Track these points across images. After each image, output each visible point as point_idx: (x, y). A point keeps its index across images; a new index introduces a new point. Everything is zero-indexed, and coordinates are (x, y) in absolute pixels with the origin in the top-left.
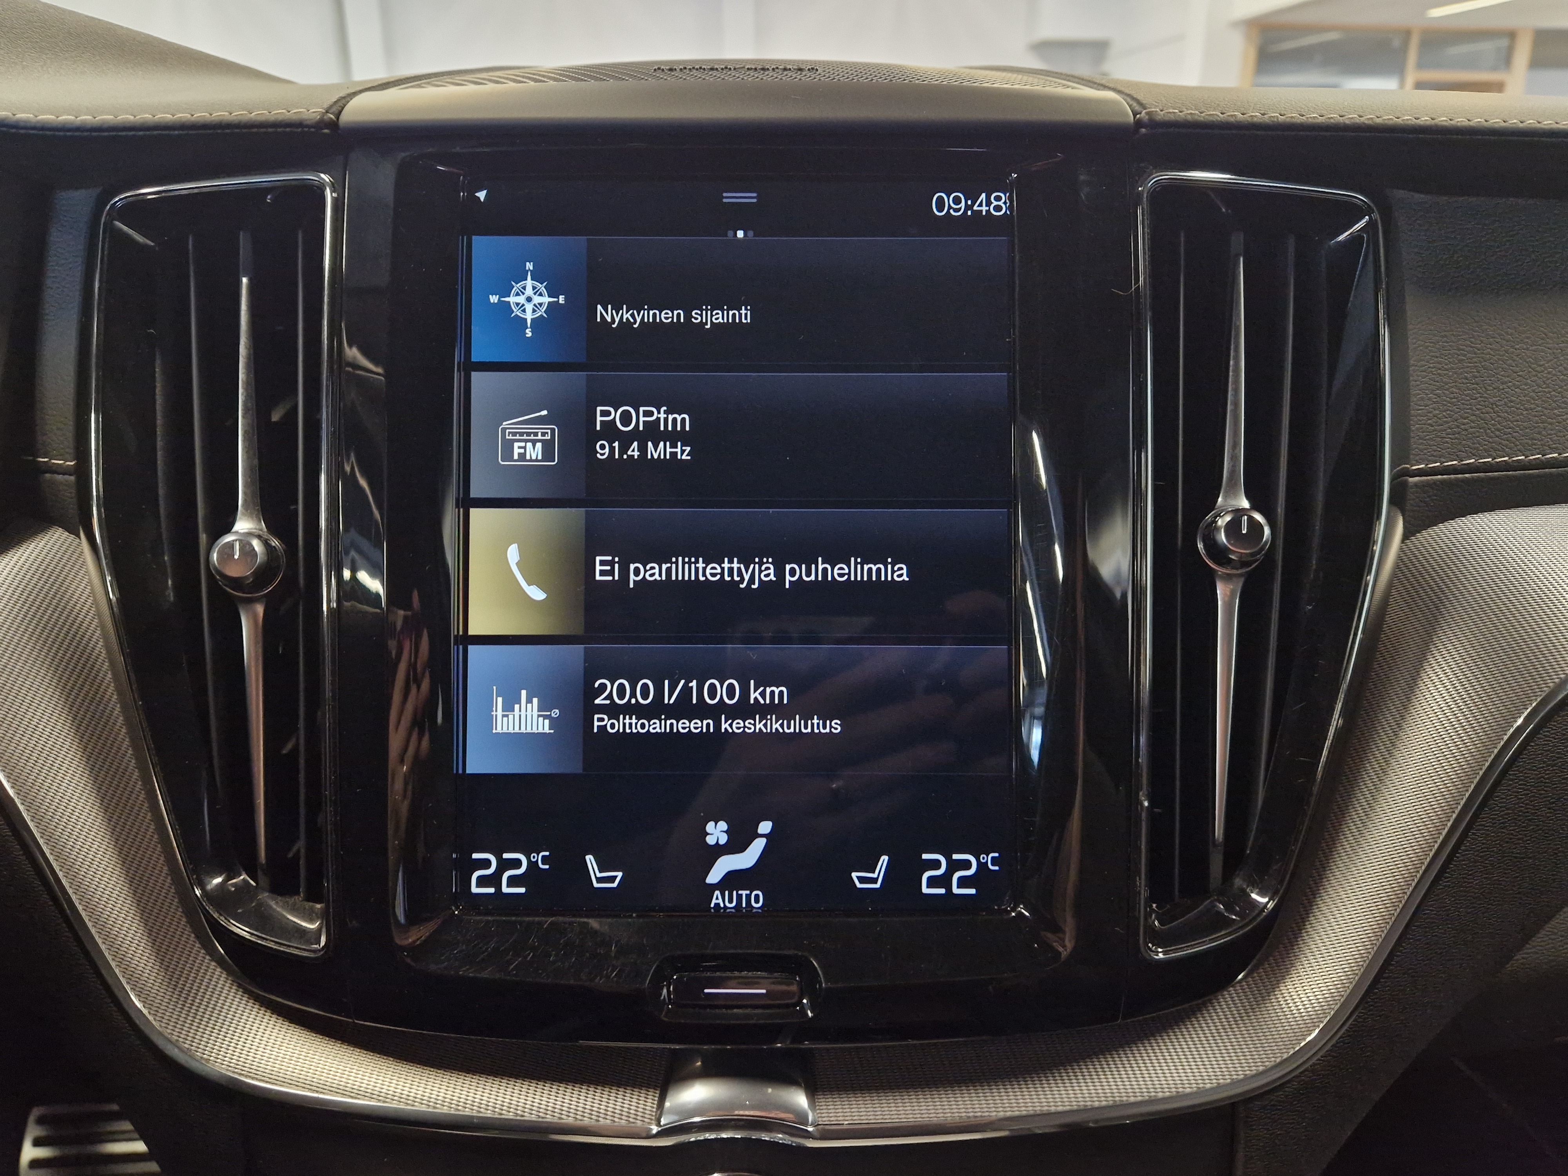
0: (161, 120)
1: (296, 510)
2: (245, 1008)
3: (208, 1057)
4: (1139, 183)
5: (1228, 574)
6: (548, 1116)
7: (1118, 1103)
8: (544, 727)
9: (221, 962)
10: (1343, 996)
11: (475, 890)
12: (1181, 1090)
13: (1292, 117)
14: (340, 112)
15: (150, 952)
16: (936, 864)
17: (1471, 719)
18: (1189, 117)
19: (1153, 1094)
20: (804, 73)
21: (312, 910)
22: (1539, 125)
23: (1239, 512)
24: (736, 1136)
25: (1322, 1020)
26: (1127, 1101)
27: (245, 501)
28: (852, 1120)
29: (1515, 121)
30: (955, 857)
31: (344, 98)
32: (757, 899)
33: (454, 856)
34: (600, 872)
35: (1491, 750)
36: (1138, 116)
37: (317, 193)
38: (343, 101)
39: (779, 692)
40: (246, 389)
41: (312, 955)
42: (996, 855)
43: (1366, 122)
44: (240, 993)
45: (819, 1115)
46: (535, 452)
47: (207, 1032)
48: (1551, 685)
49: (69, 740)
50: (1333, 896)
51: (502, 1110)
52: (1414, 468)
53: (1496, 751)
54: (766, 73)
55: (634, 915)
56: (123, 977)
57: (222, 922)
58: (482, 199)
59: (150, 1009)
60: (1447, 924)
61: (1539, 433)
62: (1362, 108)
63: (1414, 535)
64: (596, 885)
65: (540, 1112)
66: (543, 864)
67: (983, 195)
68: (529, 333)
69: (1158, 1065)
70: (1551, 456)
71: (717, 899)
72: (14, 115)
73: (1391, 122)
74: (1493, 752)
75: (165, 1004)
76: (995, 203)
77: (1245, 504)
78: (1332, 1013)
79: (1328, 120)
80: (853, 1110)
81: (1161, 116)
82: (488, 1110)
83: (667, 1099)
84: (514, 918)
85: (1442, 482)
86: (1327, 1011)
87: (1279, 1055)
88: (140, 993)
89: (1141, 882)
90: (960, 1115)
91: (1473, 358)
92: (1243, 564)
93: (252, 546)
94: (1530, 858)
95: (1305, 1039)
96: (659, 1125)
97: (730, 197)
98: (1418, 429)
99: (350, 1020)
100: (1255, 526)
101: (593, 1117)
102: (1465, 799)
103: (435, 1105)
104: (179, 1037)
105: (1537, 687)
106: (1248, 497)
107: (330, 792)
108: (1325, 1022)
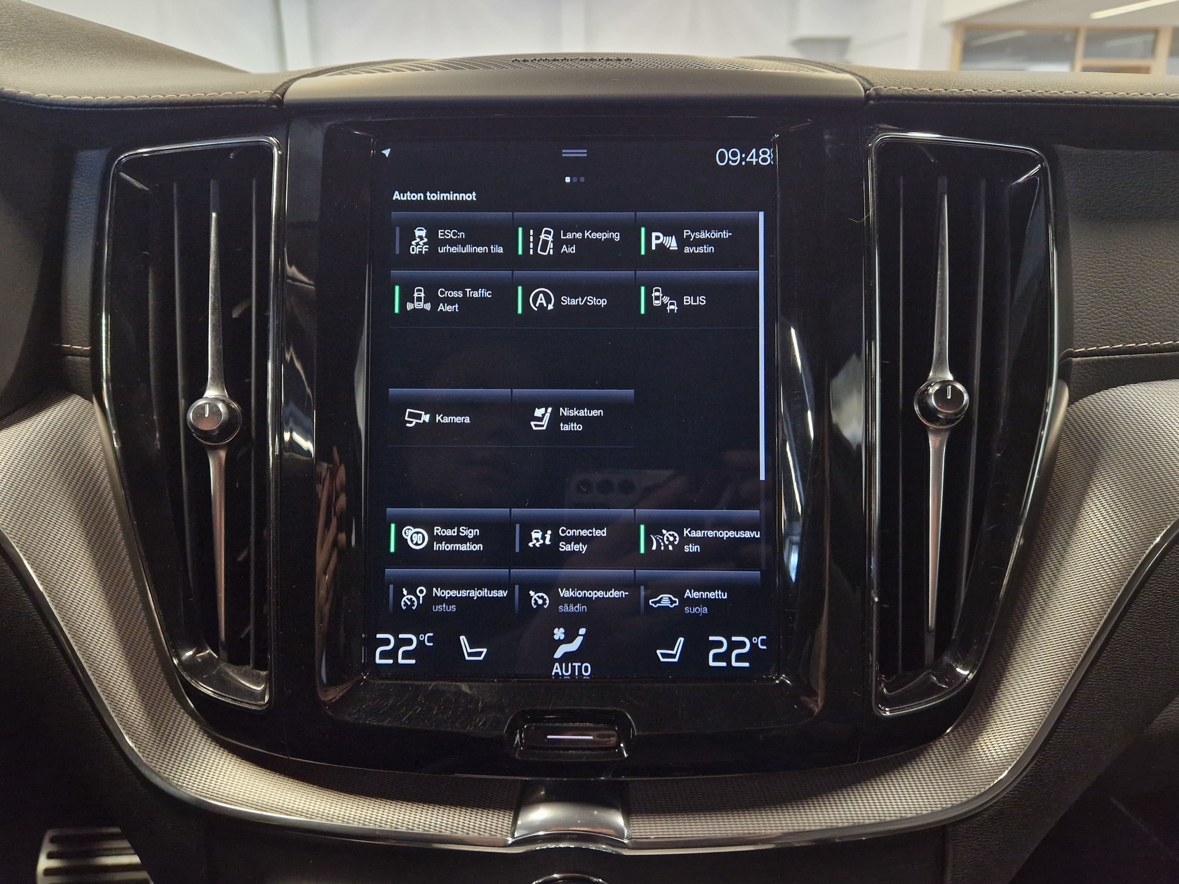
0: (155, 99)
1: (250, 383)
3: (182, 784)
4: (868, 141)
5: (937, 429)
6: (431, 830)
7: (857, 824)
9: (191, 713)
10: (1026, 745)
11: (378, 661)
12: (903, 815)
13: (982, 92)
14: (285, 93)
15: (140, 706)
16: (719, 644)
17: (1121, 538)
18: (906, 93)
19: (883, 818)
20: (622, 63)
21: (259, 676)
22: (1167, 97)
23: (945, 383)
24: (571, 846)
25: (1010, 763)
26: (863, 822)
27: (213, 375)
28: (657, 835)
29: (1149, 94)
30: (734, 639)
31: (287, 82)
32: (586, 670)
33: (363, 636)
34: (471, 648)
35: (1136, 561)
36: (868, 92)
37: (267, 151)
38: (287, 85)
40: (214, 294)
41: (259, 709)
42: (765, 637)
43: (1037, 95)
44: (205, 737)
45: (633, 831)
47: (181, 765)
49: (83, 550)
50: (1018, 670)
51: (398, 825)
52: (1077, 351)
53: (1140, 562)
54: (594, 62)
55: (495, 680)
56: (121, 724)
57: (193, 684)
58: (387, 156)
59: (140, 748)
60: (1104, 692)
61: (1172, 325)
62: (1034, 85)
63: (1077, 401)
64: (467, 658)
65: (425, 827)
66: (428, 642)
67: (754, 151)
69: (886, 796)
71: (556, 669)
72: (49, 96)
73: (1056, 95)
74: (1138, 562)
75: (151, 745)
76: (762, 156)
77: (950, 377)
78: (1018, 758)
79: (1009, 94)
80: (658, 828)
81: (884, 91)
82: (387, 825)
83: (519, 818)
84: (407, 682)
85: (1099, 361)
86: (1014, 757)
87: (978, 789)
88: (132, 736)
89: (873, 658)
90: (738, 832)
91: (1121, 269)
92: (948, 421)
93: (218, 407)
95: (997, 778)
96: (513, 837)
97: (568, 153)
98: (1079, 322)
99: (287, 757)
100: (957, 394)
101: (464, 831)
102: (1117, 598)
103: (348, 821)
104: (161, 769)
105: (1171, 516)
106: (952, 371)
107: (273, 589)
108: (1013, 765)
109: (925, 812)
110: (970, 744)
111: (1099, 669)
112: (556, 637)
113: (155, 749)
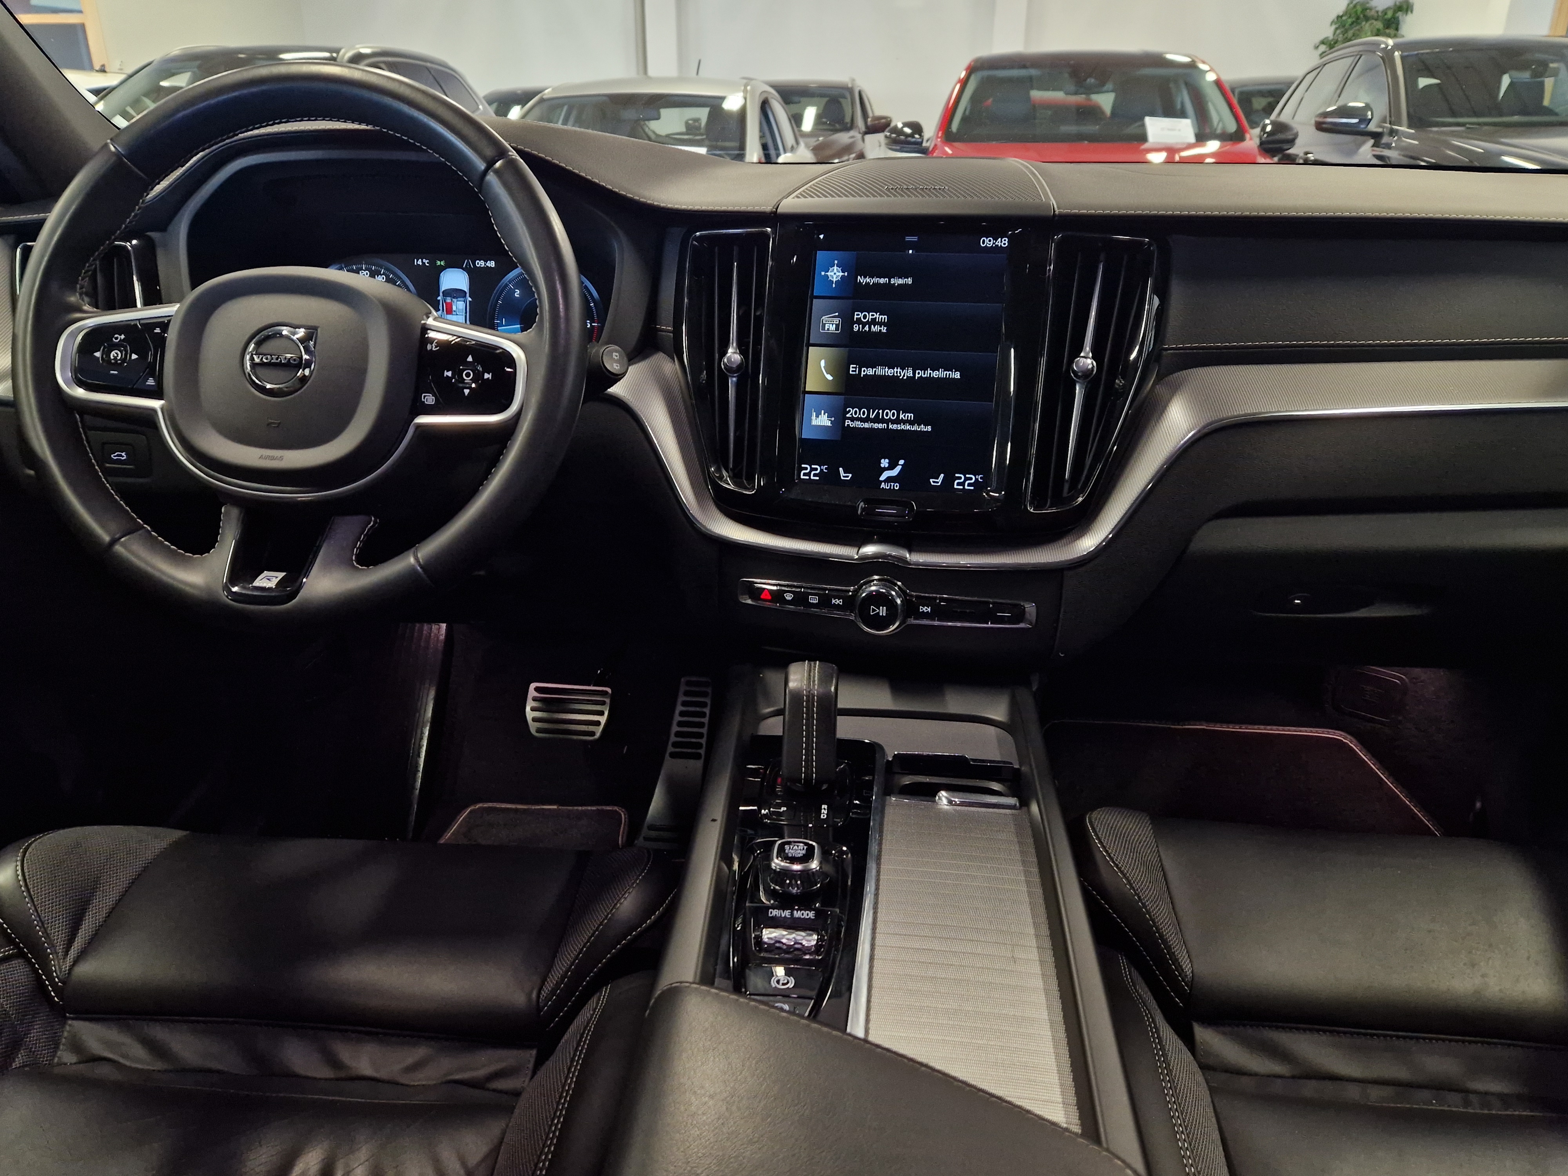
5: (1081, 383)
8: (829, 424)
11: (802, 477)
12: (1040, 561)
14: (777, 208)
16: (960, 478)
18: (1074, 213)
24: (884, 561)
27: (733, 343)
28: (923, 560)
30: (967, 476)
32: (897, 486)
33: (796, 465)
34: (844, 473)
36: (1056, 212)
37: (768, 235)
38: (780, 202)
39: (910, 416)
42: (982, 476)
45: (912, 557)
46: (833, 328)
52: (1167, 347)
55: (854, 490)
58: (821, 238)
64: (842, 478)
66: (825, 470)
67: (1000, 239)
68: (834, 286)
71: (883, 485)
75: (700, 514)
79: (1129, 214)
80: (924, 557)
81: (1063, 213)
83: (860, 551)
84: (815, 487)
92: (1087, 382)
97: (908, 239)
101: (836, 554)
112: (882, 466)
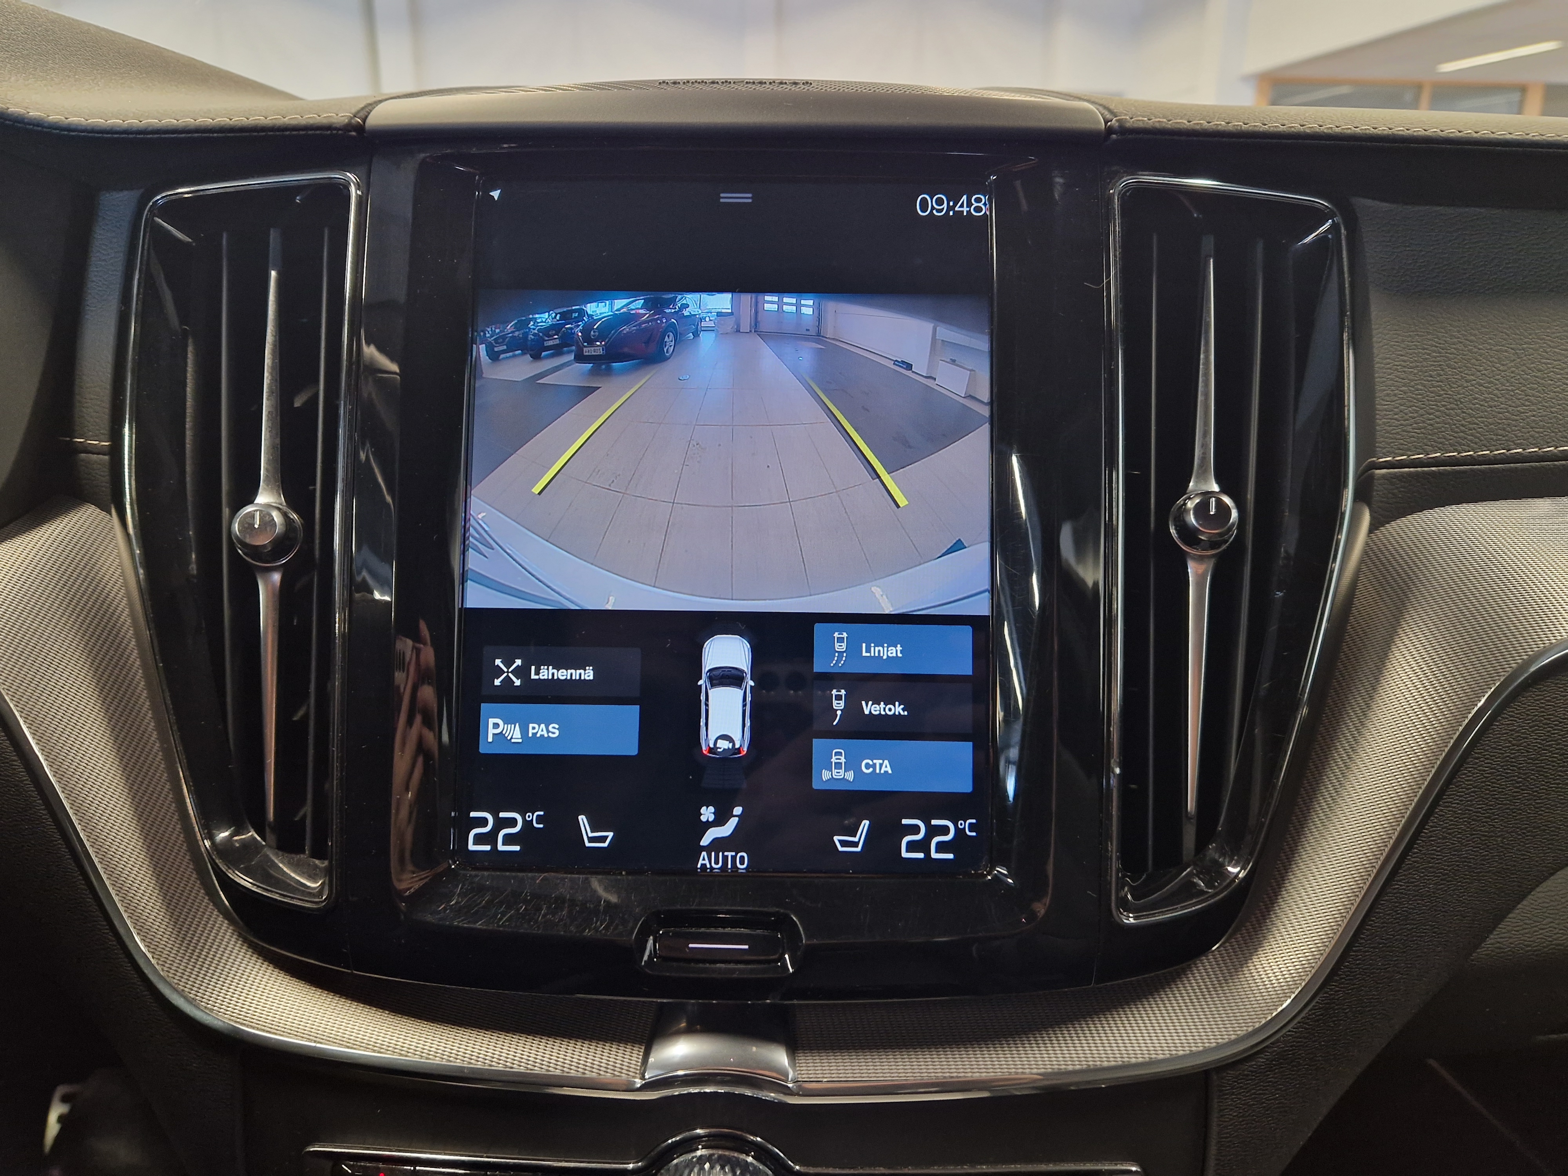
0: (202, 123)
1: (315, 490)
2: (249, 962)
3: (212, 1007)
4: (1110, 186)
5: (1200, 556)
6: (536, 1068)
7: (1092, 1067)
9: (226, 915)
10: (1313, 967)
11: (472, 847)
12: (1153, 1056)
13: (1255, 126)
14: (367, 117)
15: (160, 905)
16: (915, 829)
17: (1436, 698)
18: (1157, 125)
19: (1126, 1059)
20: (798, 86)
21: (316, 866)
22: (1492, 136)
23: (1208, 494)
24: (719, 1091)
25: (1293, 990)
26: (1101, 1065)
27: (267, 477)
28: (831, 1077)
30: (934, 822)
31: (370, 104)
32: (742, 861)
33: (453, 814)
34: (592, 832)
35: (1455, 728)
36: (1109, 123)
37: (342, 191)
38: (370, 108)
40: (271, 374)
41: (315, 906)
42: (974, 821)
43: (1325, 131)
44: (245, 948)
45: (799, 1072)
48: (1514, 665)
50: (1305, 870)
51: (492, 1061)
52: (1381, 460)
53: (1461, 728)
54: (763, 86)
55: (624, 873)
56: (135, 928)
57: (230, 875)
58: (496, 199)
59: (159, 959)
60: (1416, 900)
61: (1504, 429)
62: (1322, 118)
63: (1383, 526)
64: (588, 844)
65: (528, 1064)
66: (537, 823)
67: (965, 197)
69: (1131, 1032)
70: (1515, 451)
71: (703, 860)
72: (66, 118)
74: (1458, 730)
75: (173, 955)
76: (976, 204)
77: (1216, 488)
78: (1303, 984)
79: (1289, 129)
80: (832, 1068)
81: (1131, 122)
82: (478, 1061)
83: (652, 1055)
84: (508, 874)
85: (1410, 474)
86: (1298, 982)
87: (1251, 1024)
88: (149, 944)
89: (1113, 847)
90: (937, 1075)
91: (1438, 357)
92: (1213, 545)
93: (272, 517)
94: (1499, 837)
95: (1276, 1009)
96: (643, 1078)
97: (727, 198)
98: (1384, 423)
99: (349, 971)
100: (1223, 509)
101: (579, 1070)
102: (1431, 776)
103: (428, 1056)
104: (185, 987)
105: (1501, 670)
106: (1218, 481)
107: (337, 750)
108: (1296, 993)
109: (1181, 1053)
110: (1242, 966)
111: (1409, 869)
112: (703, 817)
113: (178, 962)
